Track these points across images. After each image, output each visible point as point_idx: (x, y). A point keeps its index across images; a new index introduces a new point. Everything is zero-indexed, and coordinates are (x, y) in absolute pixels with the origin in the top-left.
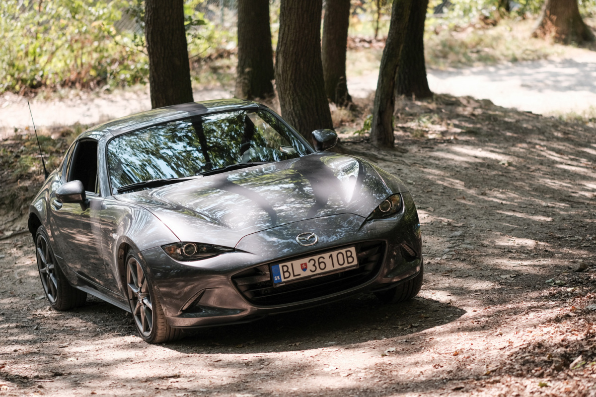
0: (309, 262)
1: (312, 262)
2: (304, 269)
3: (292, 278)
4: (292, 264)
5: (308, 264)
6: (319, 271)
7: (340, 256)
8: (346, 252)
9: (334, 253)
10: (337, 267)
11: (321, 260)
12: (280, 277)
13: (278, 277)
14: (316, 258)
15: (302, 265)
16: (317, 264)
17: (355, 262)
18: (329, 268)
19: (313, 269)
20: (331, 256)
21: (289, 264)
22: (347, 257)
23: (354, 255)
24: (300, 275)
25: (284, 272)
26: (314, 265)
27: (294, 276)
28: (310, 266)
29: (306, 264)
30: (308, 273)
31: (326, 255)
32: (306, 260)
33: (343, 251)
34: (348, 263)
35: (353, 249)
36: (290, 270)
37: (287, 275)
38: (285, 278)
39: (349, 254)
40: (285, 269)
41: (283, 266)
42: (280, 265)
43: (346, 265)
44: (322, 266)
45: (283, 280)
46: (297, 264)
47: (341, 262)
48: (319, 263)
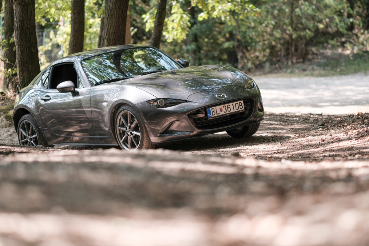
0: (223, 107)
1: (225, 107)
2: (221, 111)
3: (216, 115)
4: (216, 108)
5: (223, 108)
6: (228, 112)
7: (237, 105)
8: (239, 103)
9: (234, 103)
10: (236, 110)
11: (229, 106)
12: (211, 115)
13: (210, 114)
14: (226, 105)
15: (220, 108)
16: (227, 109)
17: (243, 109)
18: (232, 111)
19: (225, 111)
20: (233, 105)
21: (214, 108)
22: (240, 106)
23: (243, 105)
24: (219, 114)
25: (212, 112)
26: (225, 109)
27: (217, 114)
28: (224, 110)
29: (222, 108)
30: (223, 113)
31: (231, 104)
32: (222, 106)
33: (238, 102)
34: (240, 109)
35: (242, 102)
36: (215, 111)
37: (214, 113)
38: (213, 115)
39: (240, 104)
40: (213, 111)
41: (212, 109)
42: (211, 108)
43: (239, 110)
44: (229, 109)
45: (212, 116)
46: (218, 108)
47: (237, 108)
48: (228, 108)
